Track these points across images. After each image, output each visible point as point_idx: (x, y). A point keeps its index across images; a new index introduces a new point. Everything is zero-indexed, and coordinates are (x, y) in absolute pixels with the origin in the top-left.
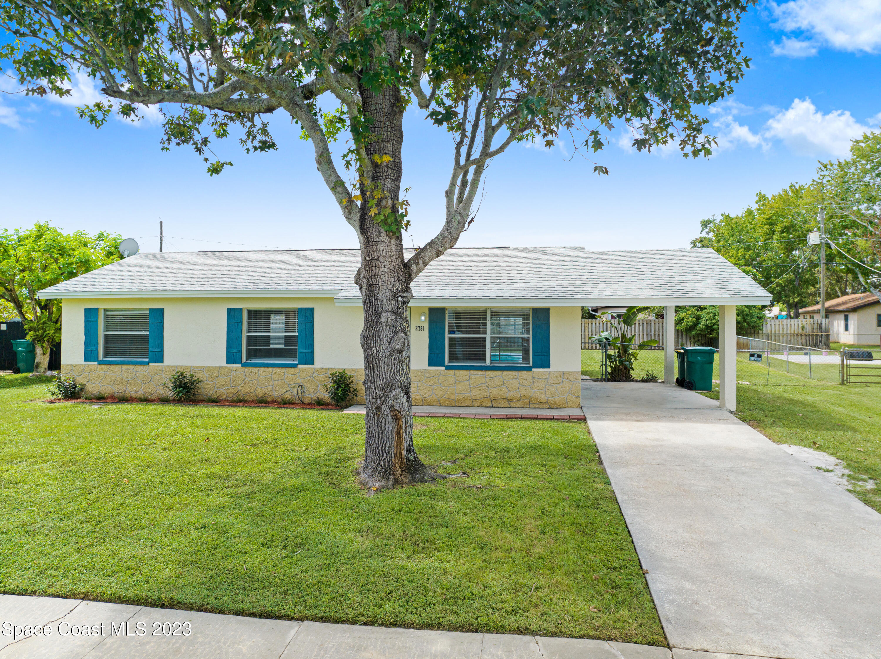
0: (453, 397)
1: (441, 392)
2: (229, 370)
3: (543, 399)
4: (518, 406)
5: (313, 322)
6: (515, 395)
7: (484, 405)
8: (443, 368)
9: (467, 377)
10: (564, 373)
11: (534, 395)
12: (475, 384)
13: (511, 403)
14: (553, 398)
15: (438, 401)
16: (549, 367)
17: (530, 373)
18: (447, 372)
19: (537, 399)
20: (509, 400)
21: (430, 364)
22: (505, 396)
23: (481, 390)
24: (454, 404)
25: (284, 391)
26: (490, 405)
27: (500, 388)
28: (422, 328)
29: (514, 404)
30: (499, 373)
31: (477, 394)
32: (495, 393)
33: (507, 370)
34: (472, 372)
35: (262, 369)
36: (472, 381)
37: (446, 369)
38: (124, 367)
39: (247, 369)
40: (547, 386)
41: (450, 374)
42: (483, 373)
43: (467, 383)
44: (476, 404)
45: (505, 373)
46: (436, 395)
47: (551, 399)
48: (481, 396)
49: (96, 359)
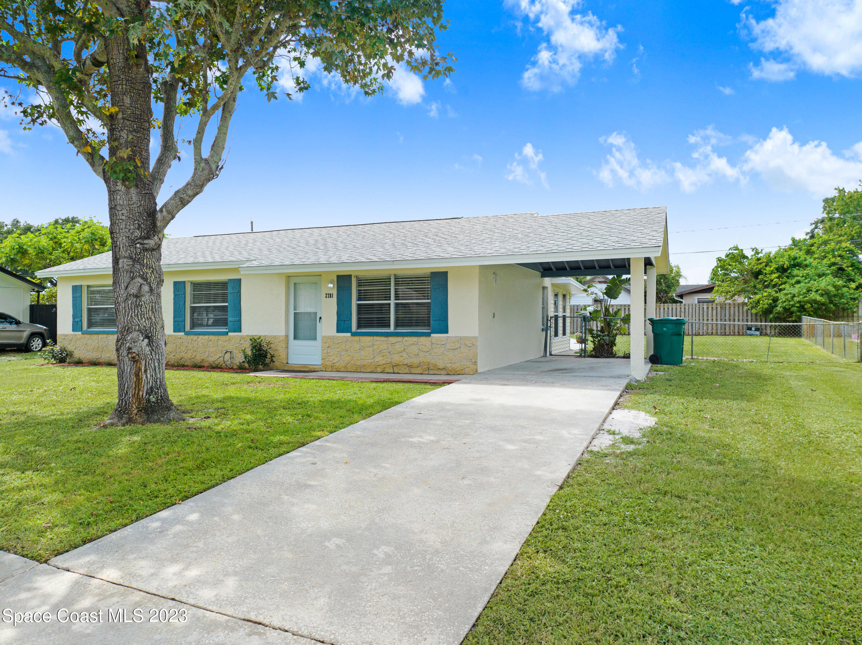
0: (358, 363)
1: (348, 358)
2: (176, 338)
3: (441, 365)
4: (418, 372)
5: (240, 292)
6: (415, 361)
7: (386, 371)
8: (349, 334)
9: (371, 343)
10: (461, 338)
11: (432, 362)
12: (378, 351)
13: (411, 369)
14: (450, 365)
15: (345, 367)
16: (447, 332)
17: (429, 339)
18: (353, 338)
19: (436, 365)
20: (410, 366)
21: (338, 331)
22: (405, 362)
23: (383, 356)
24: (359, 370)
25: (218, 357)
26: (391, 371)
27: (401, 354)
28: (330, 296)
29: (414, 371)
30: (400, 339)
31: (380, 360)
32: (396, 359)
33: (407, 336)
34: (376, 338)
35: (201, 337)
36: (375, 347)
37: (352, 335)
38: (100, 336)
39: (189, 337)
40: (445, 352)
41: (356, 341)
42: (386, 339)
43: (371, 349)
44: (379, 370)
45: (406, 338)
46: (344, 361)
47: (449, 365)
48: (383, 362)
49: (81, 329)
